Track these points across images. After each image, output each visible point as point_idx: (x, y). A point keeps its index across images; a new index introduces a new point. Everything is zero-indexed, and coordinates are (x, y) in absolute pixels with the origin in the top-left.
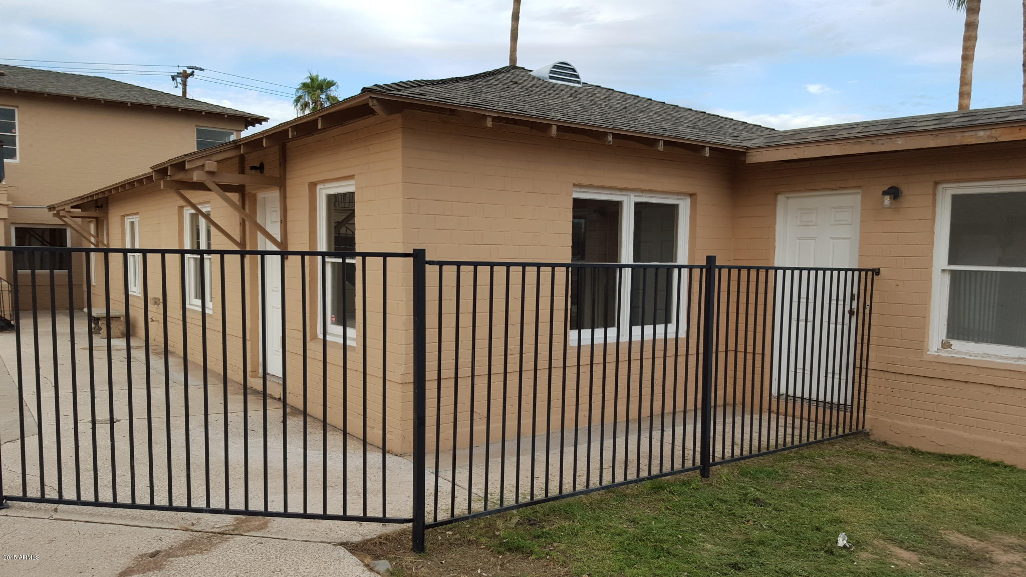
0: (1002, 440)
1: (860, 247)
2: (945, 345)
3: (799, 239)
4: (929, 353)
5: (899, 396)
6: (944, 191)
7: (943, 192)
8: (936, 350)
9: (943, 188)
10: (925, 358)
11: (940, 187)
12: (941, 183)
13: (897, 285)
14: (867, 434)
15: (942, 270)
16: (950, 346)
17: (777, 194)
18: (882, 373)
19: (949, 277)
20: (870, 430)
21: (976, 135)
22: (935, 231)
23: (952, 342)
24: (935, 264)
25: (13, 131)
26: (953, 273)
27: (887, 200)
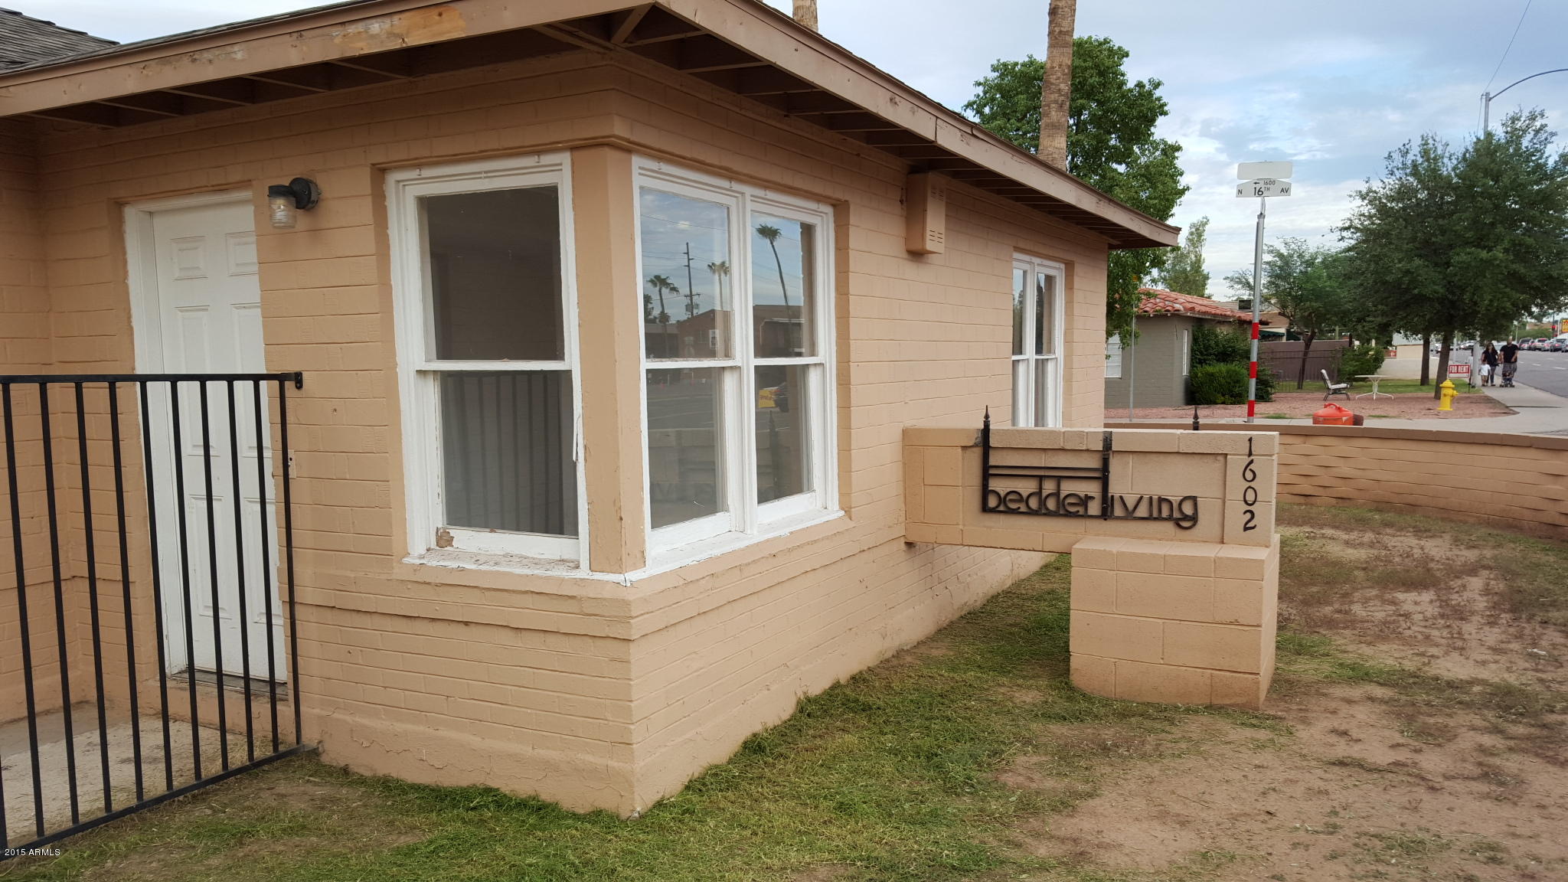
0: (533, 748)
1: (265, 326)
2: (444, 540)
3: (182, 309)
4: (406, 560)
5: (361, 662)
6: (401, 187)
7: (397, 193)
8: (423, 552)
9: (399, 181)
10: (398, 573)
11: (392, 178)
12: (390, 169)
13: (335, 410)
14: (315, 753)
15: (419, 372)
16: (450, 541)
17: (119, 205)
18: (328, 612)
19: (438, 389)
20: (320, 742)
21: (366, 32)
22: (392, 283)
23: (454, 532)
24: (400, 358)
26: (445, 377)
27: (281, 209)
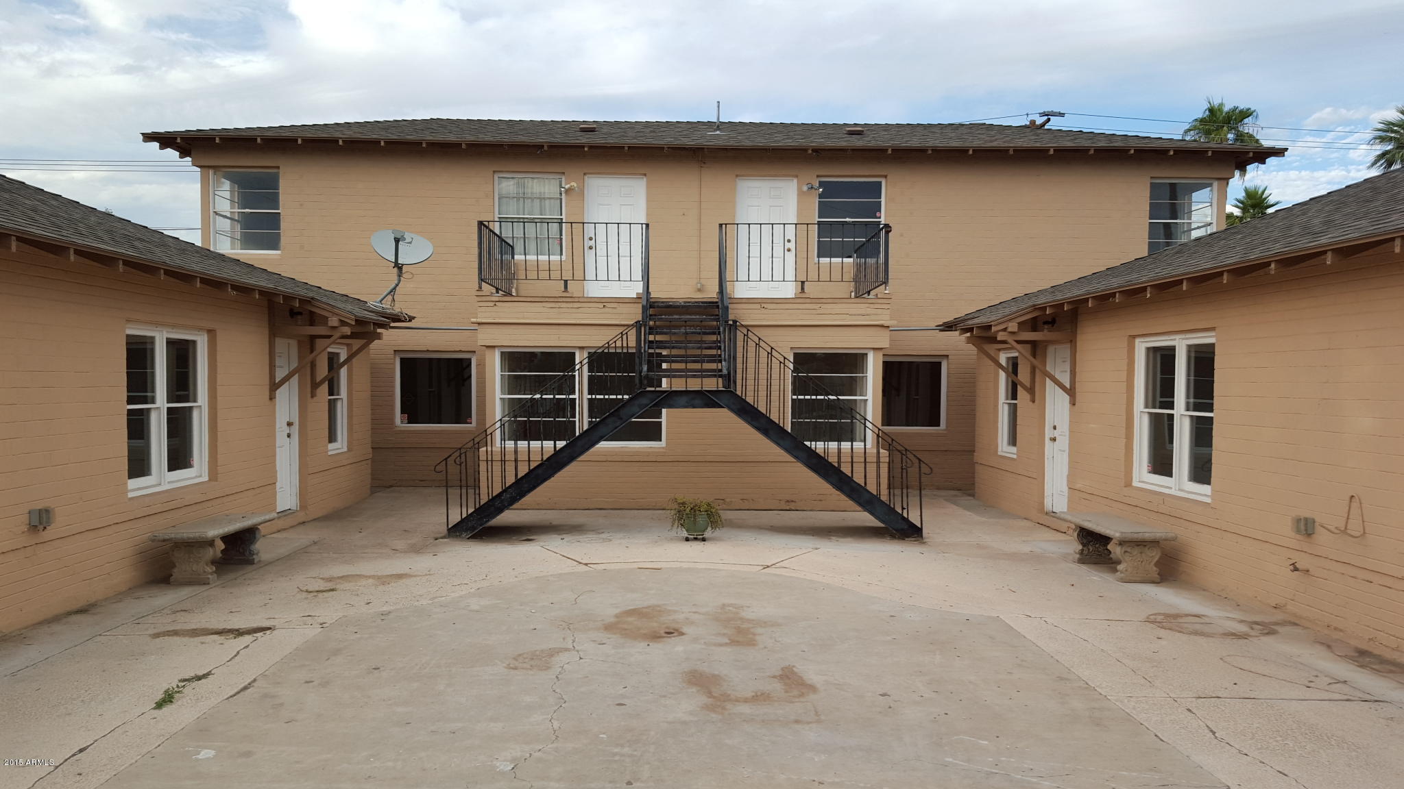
25: (878, 214)
